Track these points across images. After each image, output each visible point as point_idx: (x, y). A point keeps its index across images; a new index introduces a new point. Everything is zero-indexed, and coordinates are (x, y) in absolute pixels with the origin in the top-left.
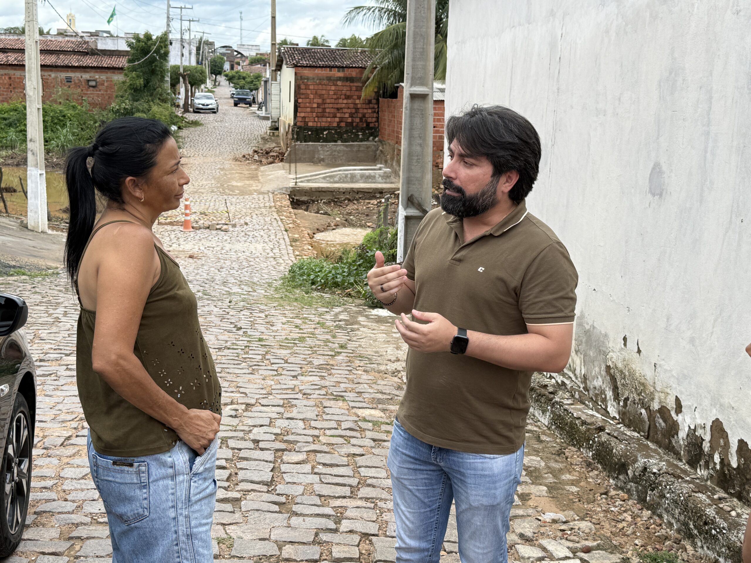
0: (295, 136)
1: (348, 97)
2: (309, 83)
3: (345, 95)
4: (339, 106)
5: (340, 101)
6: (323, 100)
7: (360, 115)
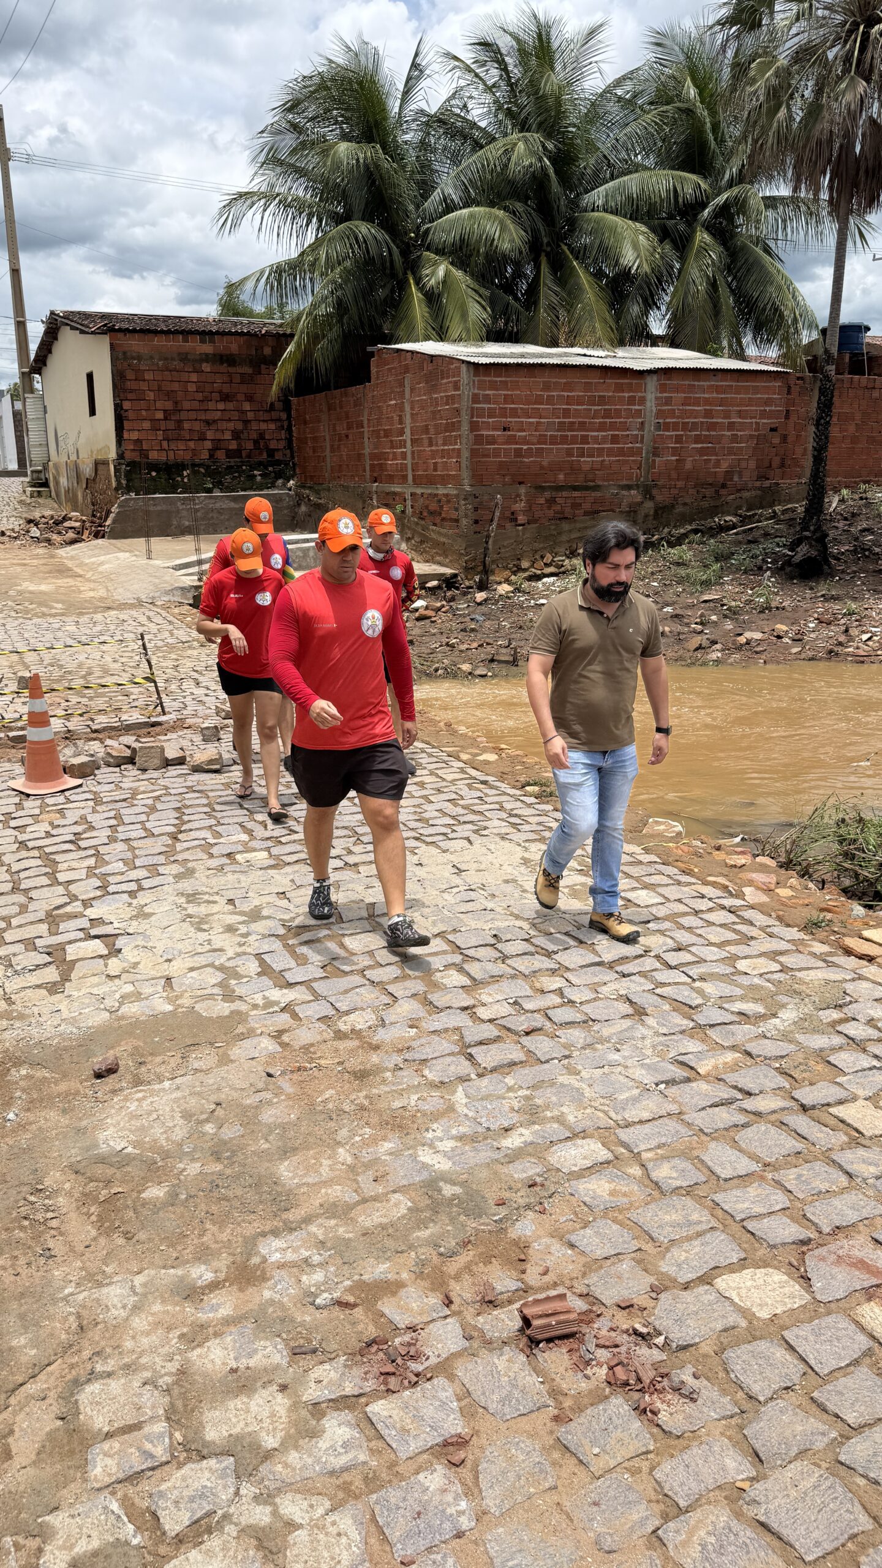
0: (124, 482)
1: (226, 398)
2: (142, 368)
3: (220, 392)
4: (210, 416)
5: (211, 405)
6: (176, 403)
7: (255, 436)
